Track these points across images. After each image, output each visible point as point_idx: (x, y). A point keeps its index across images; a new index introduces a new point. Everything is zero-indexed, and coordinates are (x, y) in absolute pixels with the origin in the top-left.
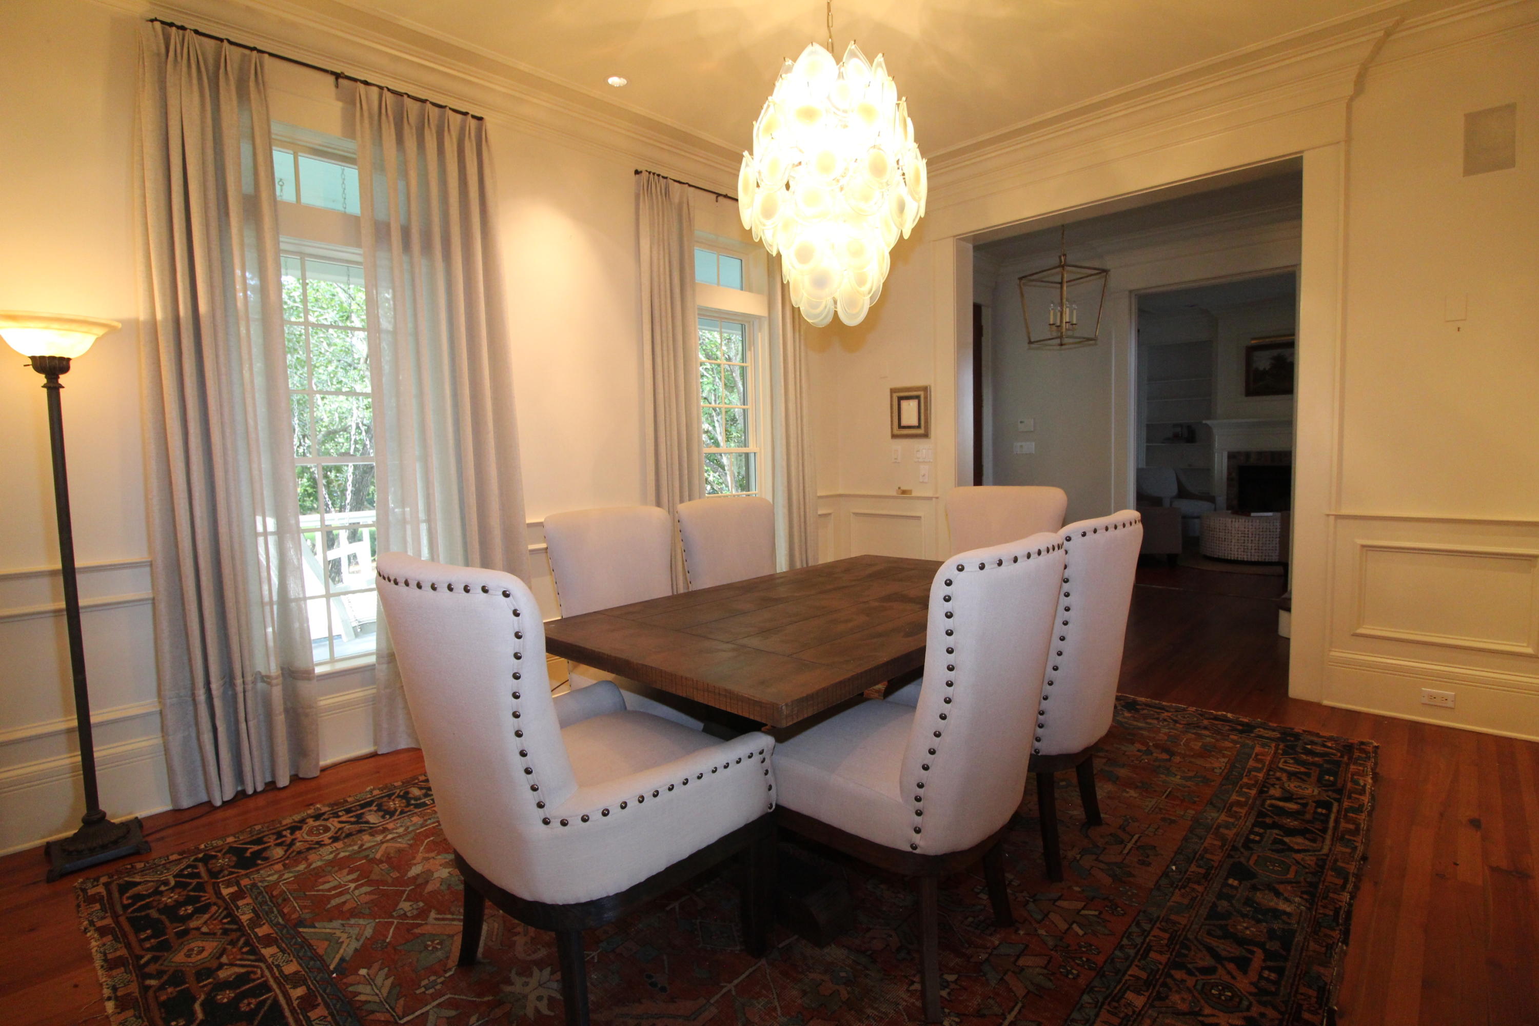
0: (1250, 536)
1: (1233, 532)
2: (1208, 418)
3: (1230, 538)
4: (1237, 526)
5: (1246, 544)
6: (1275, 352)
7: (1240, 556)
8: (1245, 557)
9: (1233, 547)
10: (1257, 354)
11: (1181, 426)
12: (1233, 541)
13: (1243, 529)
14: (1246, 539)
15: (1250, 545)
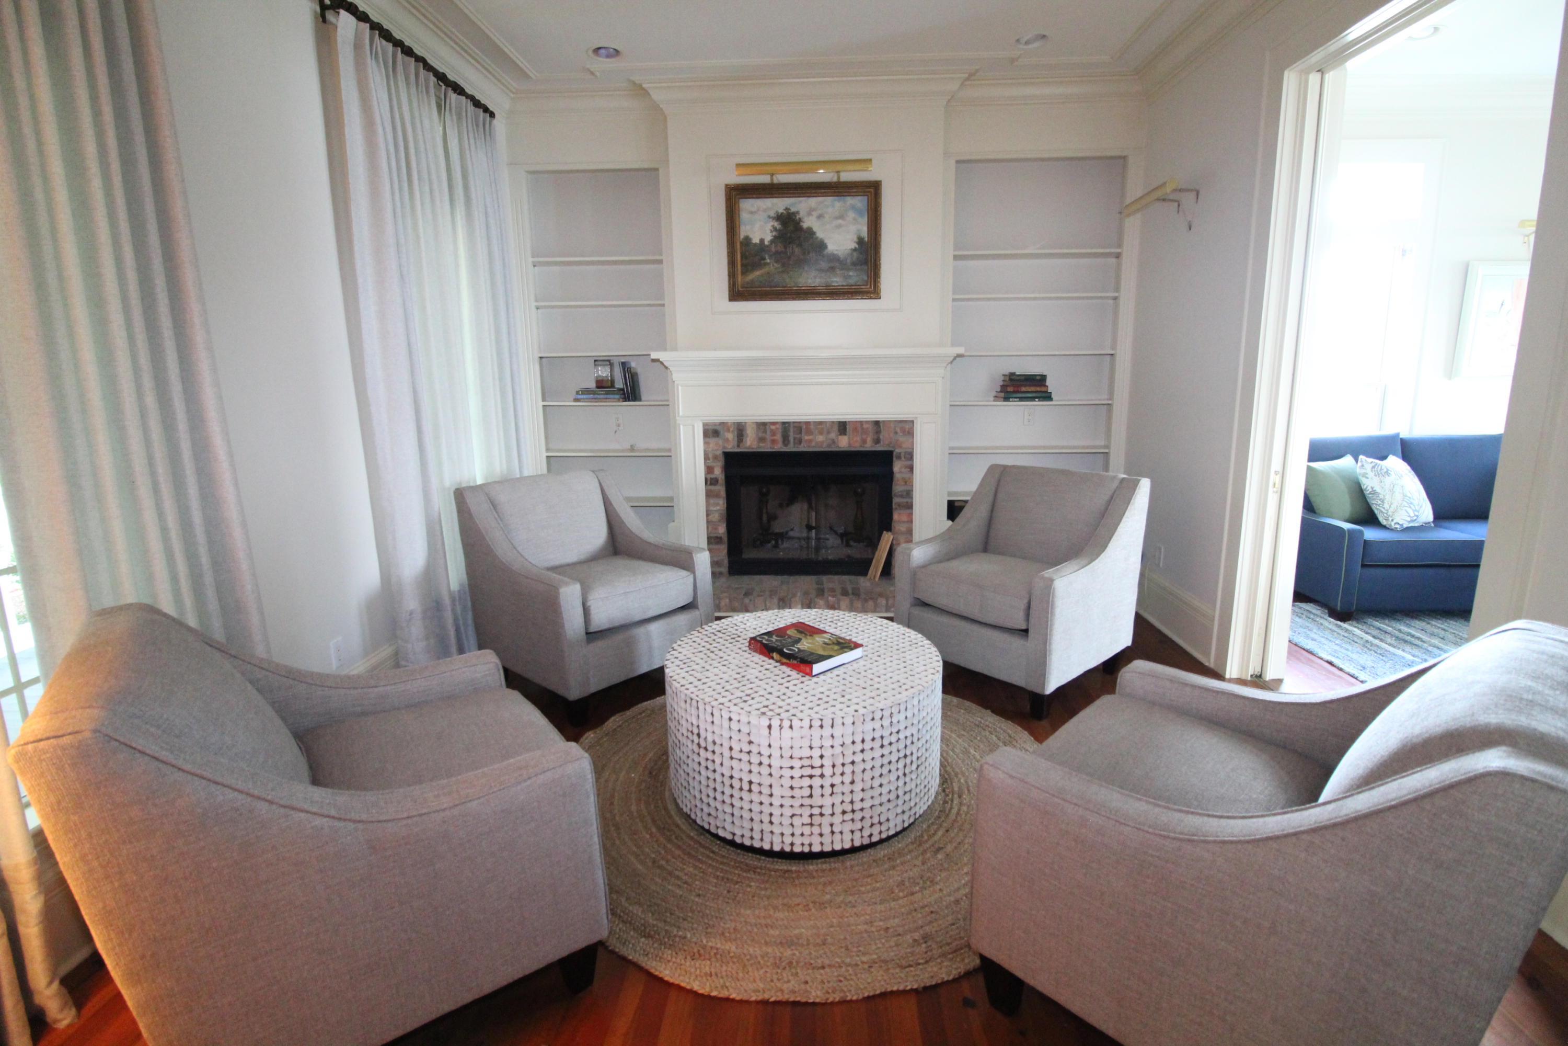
0: (828, 771)
1: (776, 763)
2: (664, 348)
3: (766, 781)
4: (786, 744)
5: (817, 801)
6: (779, 204)
7: (798, 841)
8: (816, 840)
9: (776, 812)
10: (747, 206)
11: (609, 362)
12: (776, 791)
13: (806, 752)
14: (817, 782)
15: (827, 801)
